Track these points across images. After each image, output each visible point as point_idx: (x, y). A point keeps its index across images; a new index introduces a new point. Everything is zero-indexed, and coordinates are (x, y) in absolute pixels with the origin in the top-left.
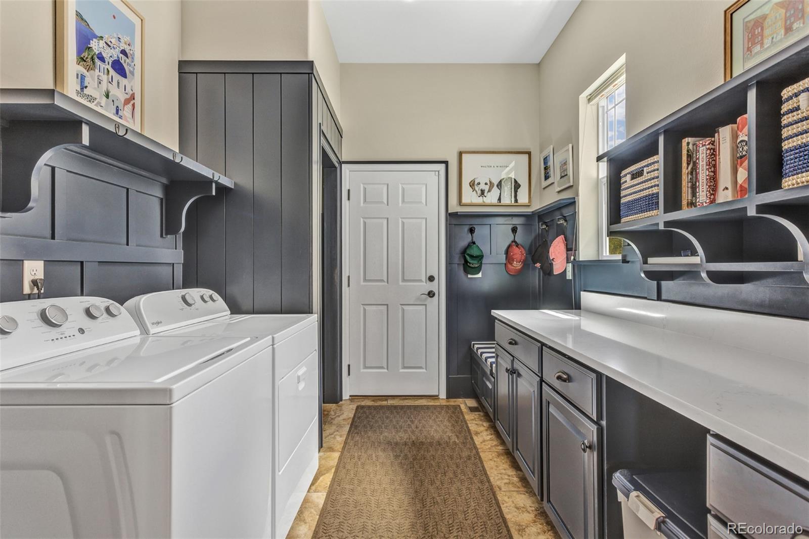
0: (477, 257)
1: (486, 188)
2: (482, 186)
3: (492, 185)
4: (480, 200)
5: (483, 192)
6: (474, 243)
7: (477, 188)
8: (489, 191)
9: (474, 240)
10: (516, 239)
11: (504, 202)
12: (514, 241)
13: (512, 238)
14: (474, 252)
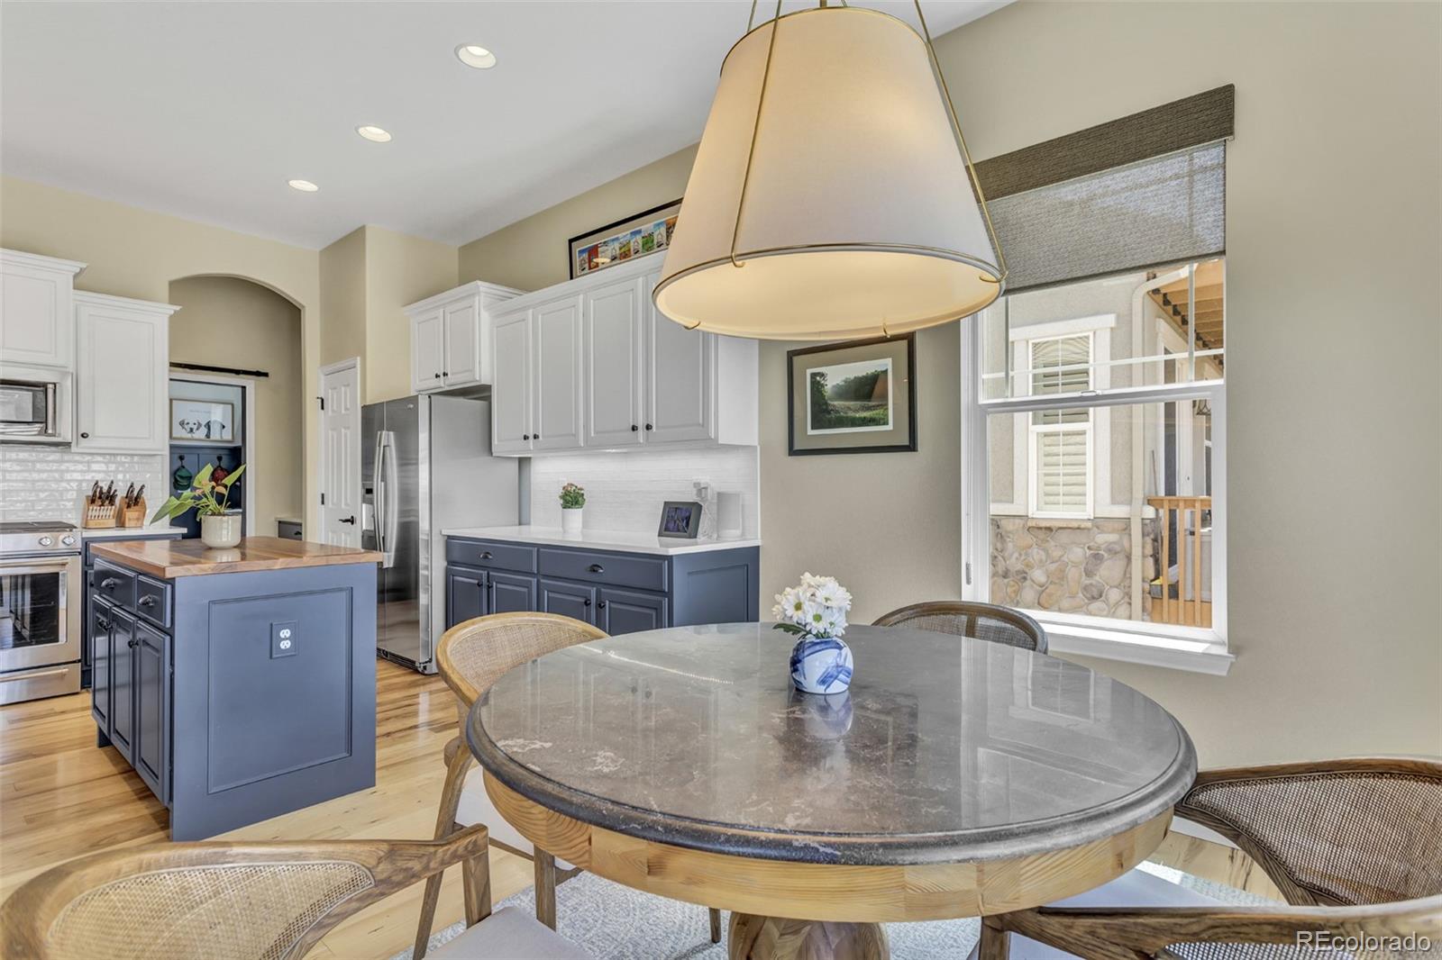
0: (186, 477)
1: (195, 427)
2: (191, 425)
3: (200, 425)
4: (189, 436)
5: (191, 430)
6: (183, 467)
7: (186, 426)
8: (197, 429)
9: (184, 464)
10: (222, 465)
11: (212, 437)
12: (220, 466)
13: (218, 464)
14: (183, 473)
